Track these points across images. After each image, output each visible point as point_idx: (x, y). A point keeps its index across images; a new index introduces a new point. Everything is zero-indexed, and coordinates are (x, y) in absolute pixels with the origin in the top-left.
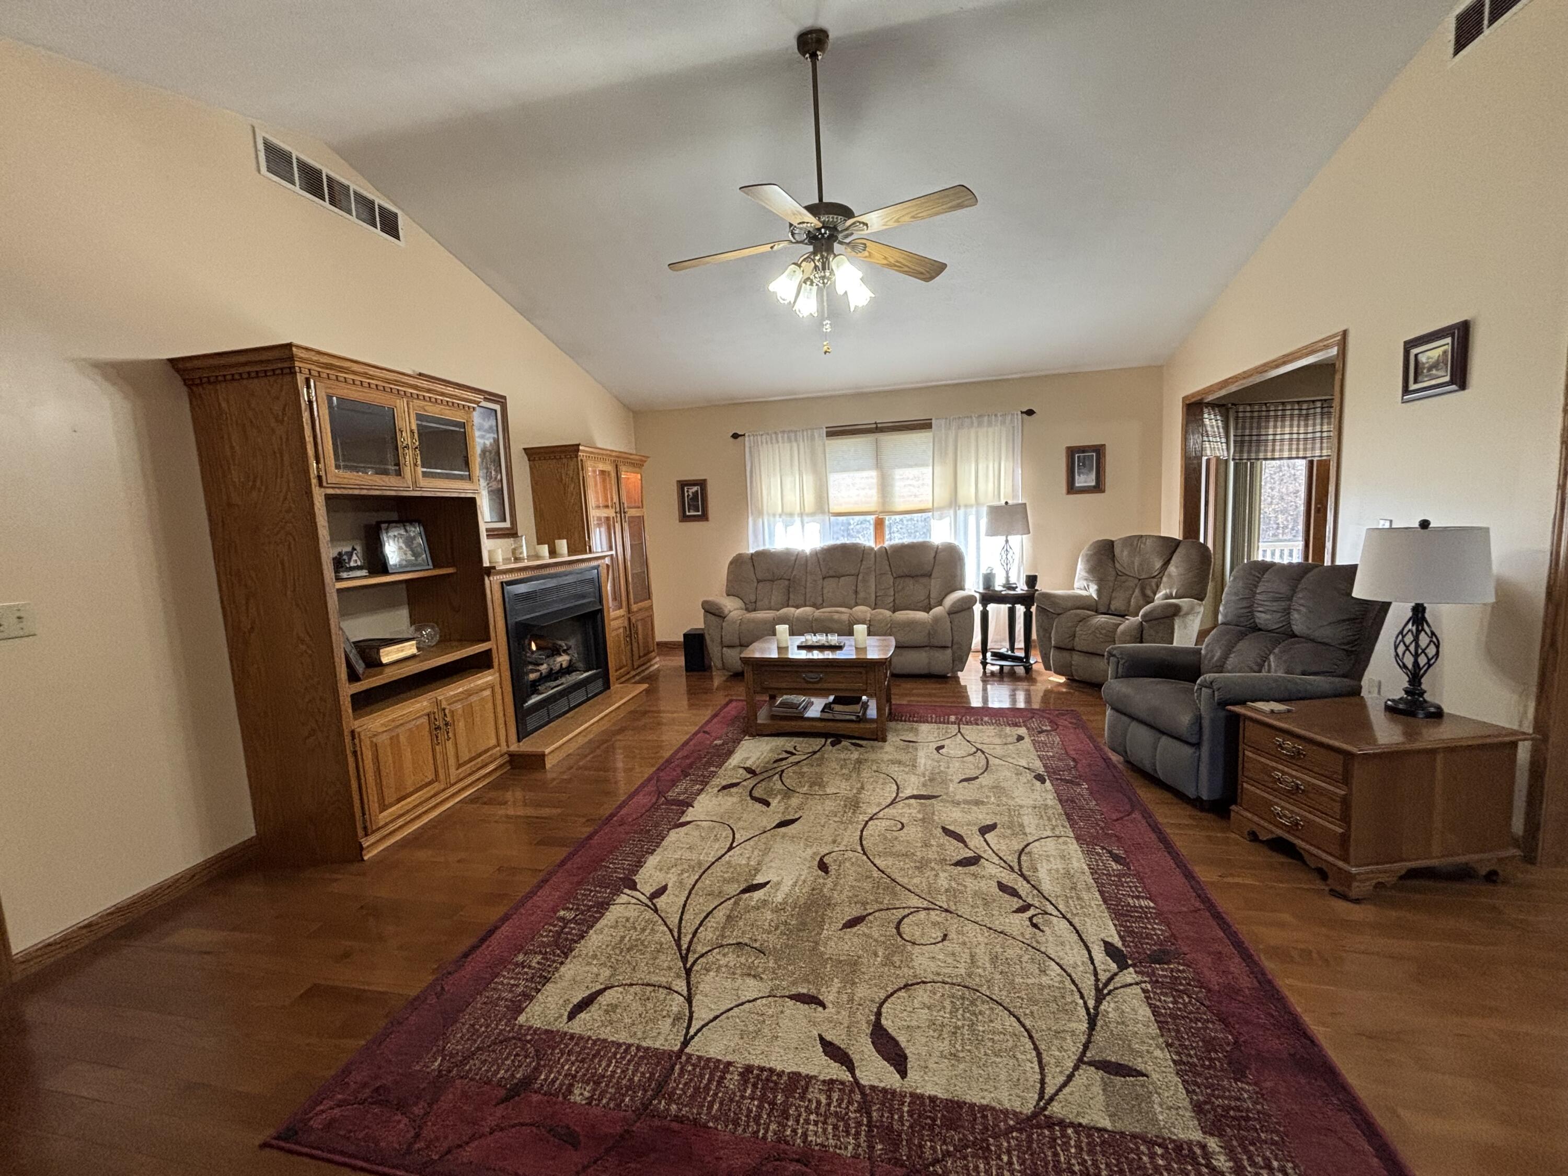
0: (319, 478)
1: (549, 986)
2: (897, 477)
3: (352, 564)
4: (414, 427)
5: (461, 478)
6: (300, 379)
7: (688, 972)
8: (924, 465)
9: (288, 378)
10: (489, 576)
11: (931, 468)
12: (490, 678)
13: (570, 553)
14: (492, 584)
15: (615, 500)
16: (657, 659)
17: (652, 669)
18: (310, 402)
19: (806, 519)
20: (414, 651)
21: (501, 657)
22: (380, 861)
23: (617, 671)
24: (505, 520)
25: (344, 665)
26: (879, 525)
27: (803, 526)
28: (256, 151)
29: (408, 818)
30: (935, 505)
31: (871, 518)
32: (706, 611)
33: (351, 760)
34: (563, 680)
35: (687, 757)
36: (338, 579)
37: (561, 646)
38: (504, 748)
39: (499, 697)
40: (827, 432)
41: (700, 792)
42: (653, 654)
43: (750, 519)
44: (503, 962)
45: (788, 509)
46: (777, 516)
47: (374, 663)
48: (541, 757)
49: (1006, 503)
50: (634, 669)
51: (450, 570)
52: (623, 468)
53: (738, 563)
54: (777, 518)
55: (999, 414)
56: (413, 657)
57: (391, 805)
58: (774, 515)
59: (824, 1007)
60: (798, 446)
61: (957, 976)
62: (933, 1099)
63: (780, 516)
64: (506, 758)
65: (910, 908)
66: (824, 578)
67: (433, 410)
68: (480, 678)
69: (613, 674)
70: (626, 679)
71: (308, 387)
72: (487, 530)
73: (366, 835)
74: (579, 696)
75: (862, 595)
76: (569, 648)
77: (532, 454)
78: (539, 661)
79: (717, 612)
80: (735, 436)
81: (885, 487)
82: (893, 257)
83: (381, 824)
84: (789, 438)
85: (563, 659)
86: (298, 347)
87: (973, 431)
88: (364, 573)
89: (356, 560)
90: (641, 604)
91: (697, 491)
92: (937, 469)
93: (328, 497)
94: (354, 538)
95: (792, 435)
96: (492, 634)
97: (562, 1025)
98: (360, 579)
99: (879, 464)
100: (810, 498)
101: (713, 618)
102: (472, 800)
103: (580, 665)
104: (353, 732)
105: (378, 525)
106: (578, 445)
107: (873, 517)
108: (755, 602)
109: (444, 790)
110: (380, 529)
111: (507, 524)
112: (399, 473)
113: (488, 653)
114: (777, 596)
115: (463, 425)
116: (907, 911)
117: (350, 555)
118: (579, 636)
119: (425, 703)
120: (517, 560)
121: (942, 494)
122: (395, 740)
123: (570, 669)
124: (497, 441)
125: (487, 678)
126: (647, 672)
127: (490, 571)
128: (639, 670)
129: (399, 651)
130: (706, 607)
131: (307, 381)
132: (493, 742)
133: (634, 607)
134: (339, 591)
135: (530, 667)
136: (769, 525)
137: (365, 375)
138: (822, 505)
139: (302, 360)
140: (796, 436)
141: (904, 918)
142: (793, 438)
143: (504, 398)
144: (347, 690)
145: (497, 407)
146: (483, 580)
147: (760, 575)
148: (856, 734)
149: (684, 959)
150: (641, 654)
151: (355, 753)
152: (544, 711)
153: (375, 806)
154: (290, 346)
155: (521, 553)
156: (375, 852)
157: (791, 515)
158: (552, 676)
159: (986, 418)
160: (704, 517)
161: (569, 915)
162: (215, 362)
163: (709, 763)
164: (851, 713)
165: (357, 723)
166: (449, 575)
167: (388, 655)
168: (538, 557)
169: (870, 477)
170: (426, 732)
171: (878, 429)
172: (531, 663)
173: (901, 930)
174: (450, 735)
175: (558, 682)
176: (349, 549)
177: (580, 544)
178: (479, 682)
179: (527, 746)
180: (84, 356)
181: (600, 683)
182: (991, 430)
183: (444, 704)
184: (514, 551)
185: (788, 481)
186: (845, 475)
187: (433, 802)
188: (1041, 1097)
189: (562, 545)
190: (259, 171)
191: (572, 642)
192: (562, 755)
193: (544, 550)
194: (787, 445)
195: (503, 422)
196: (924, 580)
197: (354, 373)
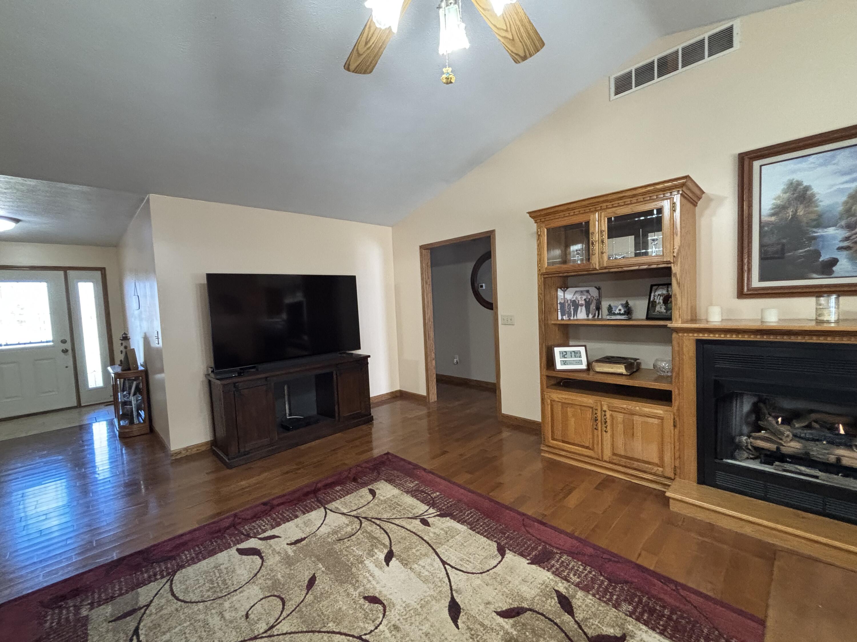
0: (540, 270)
3: (617, 311)
4: (605, 228)
20: (624, 372)
25: (544, 359)
28: (610, 89)
29: (569, 455)
57: (558, 440)
59: (288, 544)
61: (229, 599)
62: (221, 551)
65: (284, 619)
67: (624, 211)
68: (650, 407)
73: (544, 444)
83: (552, 445)
89: (620, 309)
110: (652, 290)
116: (284, 614)
117: (618, 306)
119: (591, 401)
122: (564, 409)
141: (283, 608)
153: (549, 435)
165: (548, 390)
167: (601, 367)
170: (587, 417)
173: (278, 599)
174: (608, 430)
183: (605, 408)
188: (172, 581)
190: (609, 100)
197: (563, 211)
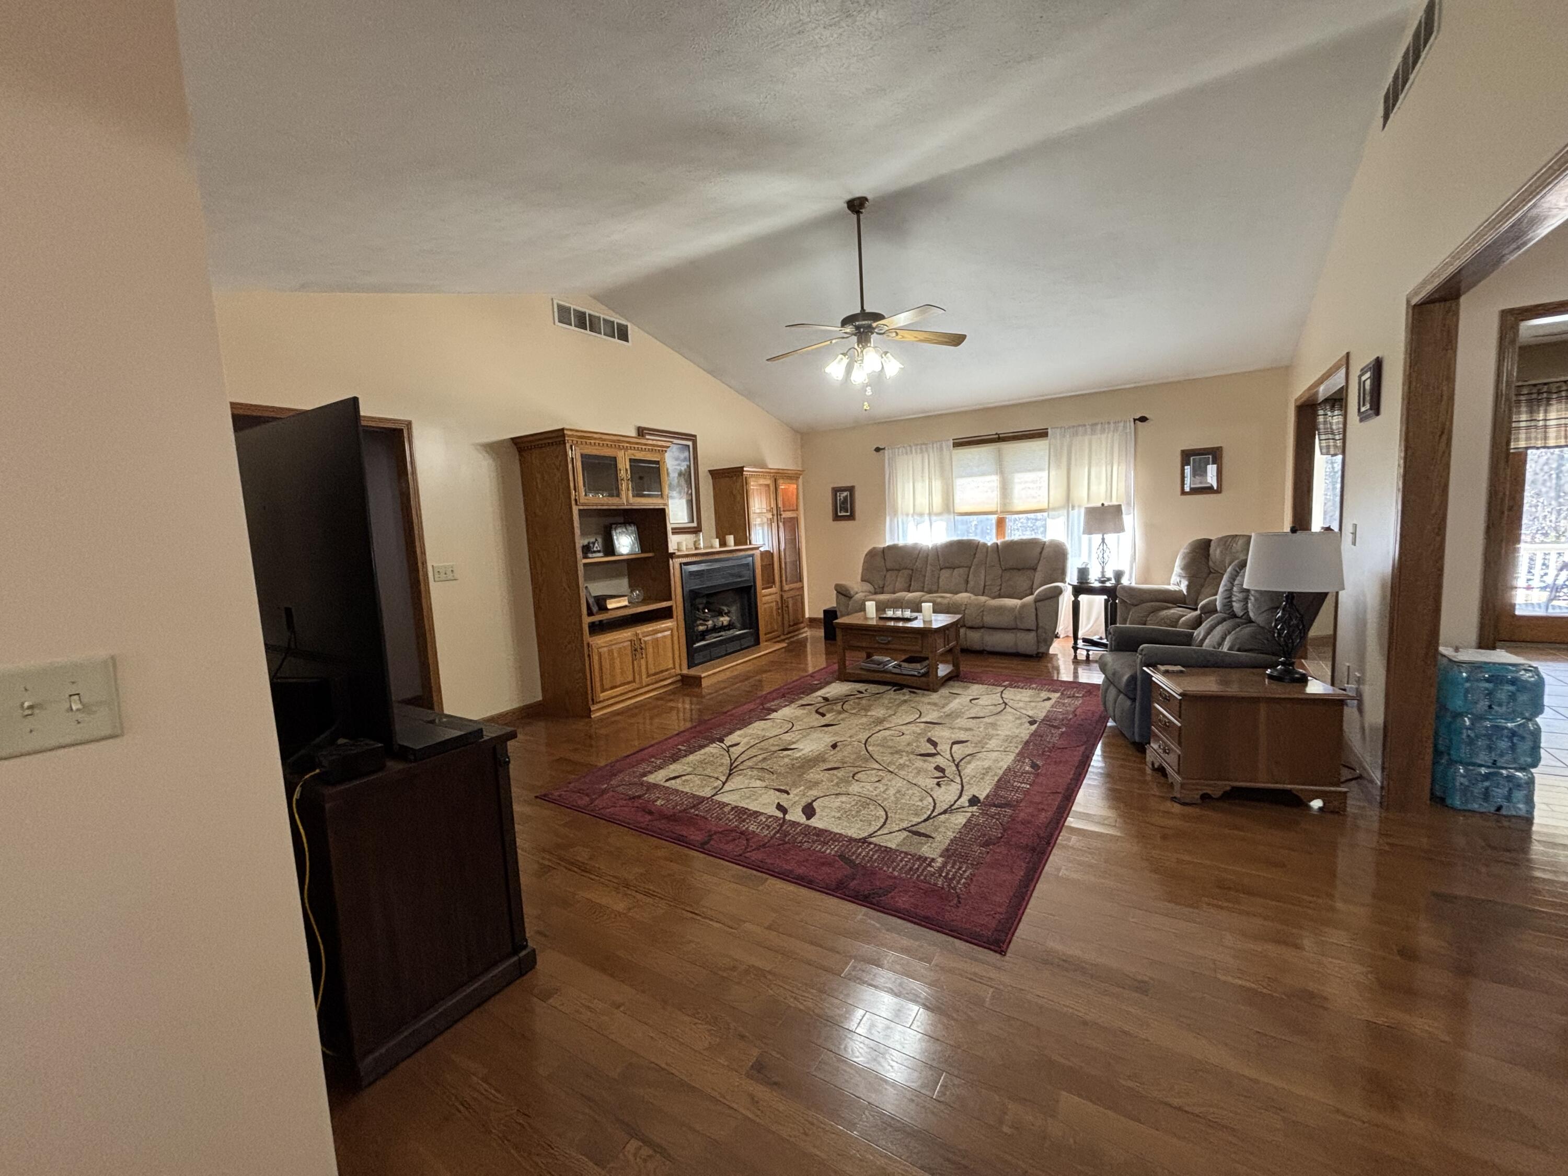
0: (576, 500)
1: (661, 771)
2: (1016, 480)
3: (595, 549)
4: (628, 467)
5: (657, 496)
6: (568, 446)
7: (730, 774)
8: (1041, 470)
9: (562, 446)
10: (672, 559)
11: (1047, 472)
12: (670, 624)
13: (736, 544)
14: (674, 564)
15: (772, 506)
16: (806, 629)
17: (801, 636)
18: (572, 458)
19: (934, 518)
20: (626, 603)
21: (679, 612)
22: (601, 719)
23: (766, 634)
24: (693, 522)
25: (585, 604)
26: (1001, 523)
27: (931, 525)
28: (553, 312)
29: (616, 700)
30: (1051, 506)
31: (994, 518)
32: (838, 592)
33: (587, 659)
34: (722, 633)
35: (788, 689)
36: (585, 557)
37: (723, 610)
38: (678, 671)
39: (676, 638)
40: (954, 443)
41: (786, 706)
42: (802, 625)
43: (888, 519)
44: (643, 760)
45: (918, 510)
46: (910, 516)
47: (603, 608)
48: (699, 679)
49: (1103, 505)
50: (784, 635)
51: (650, 555)
52: (780, 481)
53: (872, 555)
54: (910, 518)
55: (1112, 422)
56: (625, 607)
57: (607, 690)
58: (907, 515)
59: (787, 794)
60: (929, 456)
63: (913, 516)
64: (679, 678)
66: (941, 569)
67: (639, 456)
68: (663, 624)
69: (762, 637)
70: (775, 640)
71: (572, 450)
72: (673, 529)
73: (593, 704)
74: (736, 645)
75: (971, 584)
76: (729, 612)
77: (716, 474)
78: (707, 619)
79: (844, 593)
80: (878, 450)
81: (1005, 489)
82: (922, 336)
83: (601, 699)
84: (921, 449)
85: (725, 620)
86: (567, 430)
87: (1087, 438)
88: (601, 554)
89: (597, 547)
90: (793, 586)
91: (847, 496)
92: (1053, 473)
93: (580, 510)
94: (597, 534)
95: (924, 447)
96: (673, 597)
97: (662, 783)
98: (598, 557)
99: (1001, 470)
100: (938, 500)
101: (842, 597)
102: (657, 698)
103: (738, 625)
104: (588, 644)
105: (611, 524)
106: (742, 467)
107: (995, 516)
108: (883, 587)
109: (638, 689)
110: (611, 528)
111: (695, 524)
112: (618, 495)
113: (670, 608)
114: (900, 582)
115: (657, 463)
117: (594, 543)
118: (738, 605)
119: (629, 634)
120: (696, 548)
121: (1058, 495)
122: (611, 652)
123: (730, 626)
124: (689, 467)
125: (668, 624)
126: (796, 638)
127: (672, 556)
128: (789, 635)
129: (615, 602)
130: (839, 590)
131: (571, 447)
132: (671, 666)
133: (786, 588)
134: (585, 565)
135: (701, 622)
136: (903, 523)
137: (600, 439)
138: (948, 507)
139: (569, 436)
140: (927, 448)
142: (924, 450)
143: (695, 436)
144: (587, 620)
145: (690, 443)
146: (669, 561)
147: (889, 565)
148: (914, 685)
149: (731, 770)
150: (791, 624)
151: (589, 656)
152: (707, 652)
153: (599, 689)
154: (563, 430)
155: (700, 544)
156: (598, 714)
157: (921, 515)
158: (715, 629)
159: (1099, 427)
160: (851, 517)
161: (683, 748)
162: (531, 438)
163: (803, 693)
164: (913, 669)
165: (591, 639)
166: (650, 557)
167: (611, 604)
168: (712, 547)
169: (993, 481)
170: (629, 652)
171: (1000, 439)
172: (701, 619)
173: (856, 775)
174: (644, 656)
175: (720, 634)
176: (593, 540)
177: (743, 537)
178: (663, 626)
179: (693, 672)
180: (477, 442)
181: (752, 640)
182: (1104, 436)
183: (640, 636)
184: (695, 543)
185: (919, 485)
186: (970, 479)
187: (630, 695)
188: (871, 835)
189: (730, 539)
190: (554, 324)
191: (733, 609)
192: (714, 680)
193: (716, 542)
194: (919, 456)
195: (694, 454)
196: (1029, 572)
197: (595, 439)
